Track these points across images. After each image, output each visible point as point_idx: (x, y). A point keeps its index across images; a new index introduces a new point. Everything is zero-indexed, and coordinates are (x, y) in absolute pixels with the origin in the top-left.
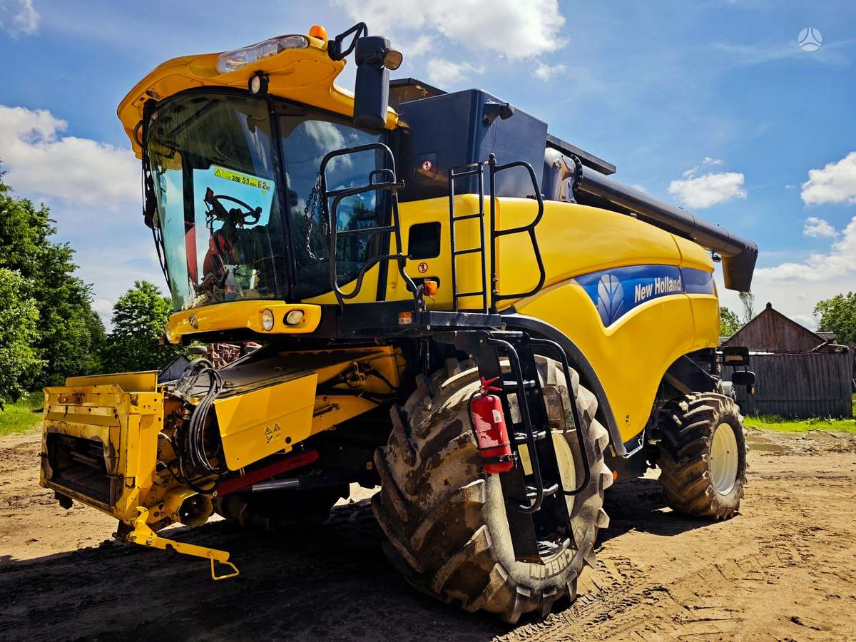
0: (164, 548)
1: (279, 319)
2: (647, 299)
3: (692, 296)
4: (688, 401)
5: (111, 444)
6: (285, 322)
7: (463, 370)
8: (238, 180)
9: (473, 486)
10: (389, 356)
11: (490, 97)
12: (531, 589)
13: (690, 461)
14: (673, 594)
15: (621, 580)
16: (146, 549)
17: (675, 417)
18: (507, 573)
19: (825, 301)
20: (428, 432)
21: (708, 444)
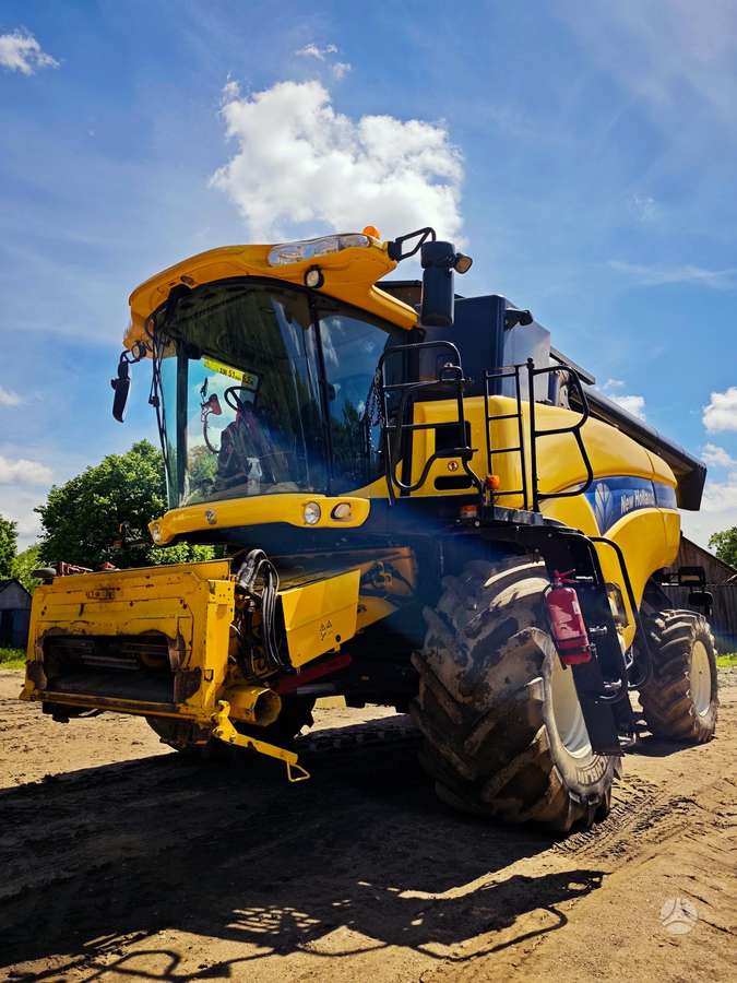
0: (246, 746)
1: (326, 514)
2: (630, 511)
3: (663, 510)
4: (663, 618)
5: (180, 637)
6: (333, 516)
7: (499, 572)
8: (225, 373)
9: (536, 683)
10: (405, 557)
11: (509, 303)
12: (579, 795)
13: (673, 679)
14: (700, 803)
15: (640, 794)
16: (230, 747)
17: (653, 634)
18: (562, 776)
19: (719, 533)
20: (479, 631)
21: (689, 661)
